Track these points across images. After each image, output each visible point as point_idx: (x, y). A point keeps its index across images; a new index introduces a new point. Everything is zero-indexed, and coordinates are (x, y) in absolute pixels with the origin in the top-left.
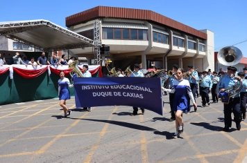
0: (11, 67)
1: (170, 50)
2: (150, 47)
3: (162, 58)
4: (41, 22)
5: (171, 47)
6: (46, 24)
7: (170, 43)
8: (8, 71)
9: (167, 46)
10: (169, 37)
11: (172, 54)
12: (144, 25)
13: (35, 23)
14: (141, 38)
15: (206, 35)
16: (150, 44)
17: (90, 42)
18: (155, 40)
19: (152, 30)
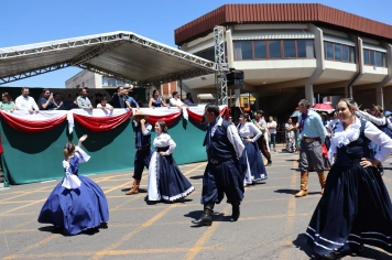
0: (70, 115)
1: (358, 74)
2: (319, 69)
3: (343, 88)
4: (120, 35)
5: (359, 68)
6: (128, 38)
7: (357, 61)
8: (65, 122)
9: (352, 67)
10: (356, 50)
11: (361, 80)
12: (307, 31)
13: (110, 38)
14: (303, 55)
16: (320, 64)
17: (208, 64)
18: (329, 56)
19: (322, 39)
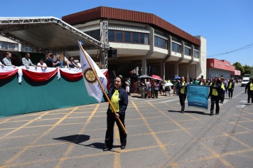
0: (20, 69)
1: (169, 56)
2: (151, 51)
3: (160, 63)
4: (52, 19)
5: (169, 52)
6: (56, 22)
7: (168, 48)
8: (16, 74)
9: (165, 52)
10: (168, 42)
11: (170, 59)
12: (146, 29)
13: (46, 20)
14: (142, 42)
15: (199, 41)
16: (152, 48)
17: (99, 44)
18: (157, 45)
19: (154, 34)
